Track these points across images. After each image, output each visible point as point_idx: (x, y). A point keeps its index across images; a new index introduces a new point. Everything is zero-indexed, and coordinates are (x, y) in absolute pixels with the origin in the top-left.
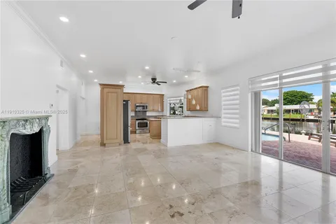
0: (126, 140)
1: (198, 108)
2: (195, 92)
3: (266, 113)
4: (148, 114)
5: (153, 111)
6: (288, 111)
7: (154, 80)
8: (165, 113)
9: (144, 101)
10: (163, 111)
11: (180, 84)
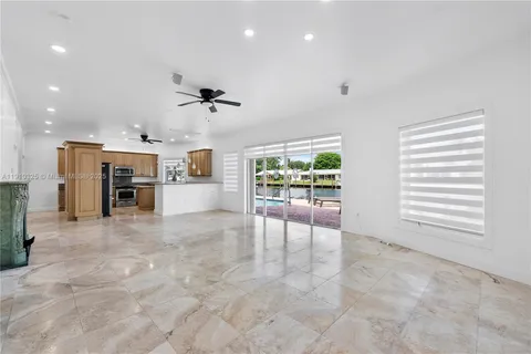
0: (106, 213)
1: (199, 173)
2: (198, 154)
3: (299, 179)
4: (134, 180)
5: (142, 176)
6: (322, 177)
7: (144, 138)
8: (159, 179)
9: (128, 163)
10: (156, 176)
11: (179, 143)
